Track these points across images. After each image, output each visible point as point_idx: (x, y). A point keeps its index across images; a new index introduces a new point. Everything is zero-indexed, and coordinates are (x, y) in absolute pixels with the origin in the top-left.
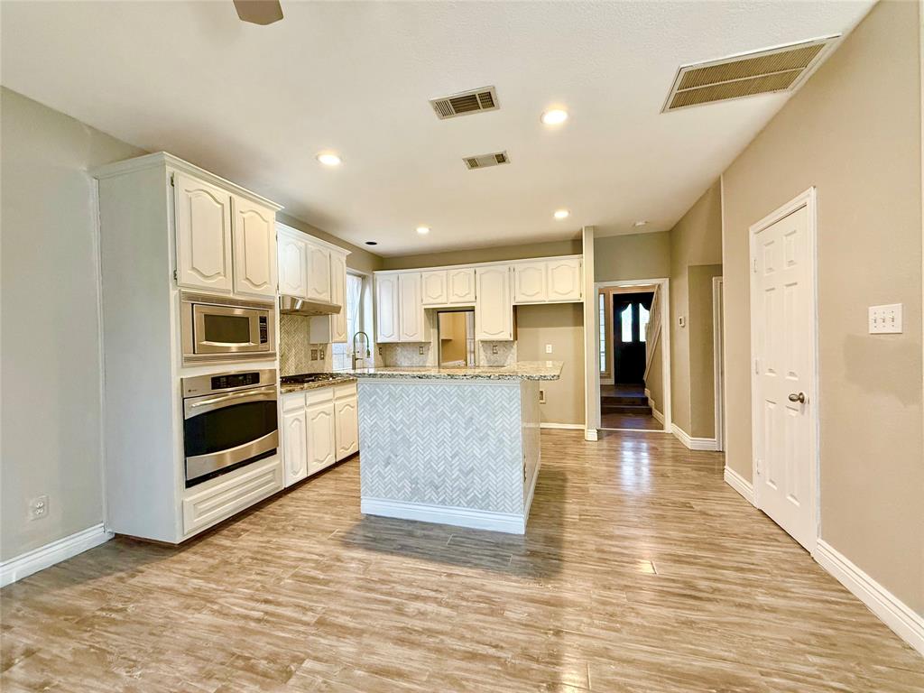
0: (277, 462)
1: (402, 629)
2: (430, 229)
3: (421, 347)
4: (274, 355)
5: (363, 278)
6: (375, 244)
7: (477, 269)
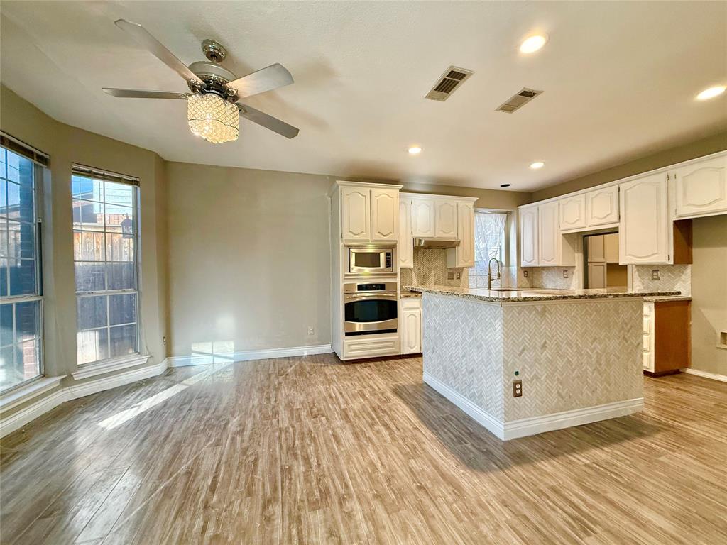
0: (397, 337)
1: (362, 431)
2: (545, 163)
3: (565, 271)
4: (396, 274)
5: (508, 214)
6: (509, 185)
7: (621, 186)
